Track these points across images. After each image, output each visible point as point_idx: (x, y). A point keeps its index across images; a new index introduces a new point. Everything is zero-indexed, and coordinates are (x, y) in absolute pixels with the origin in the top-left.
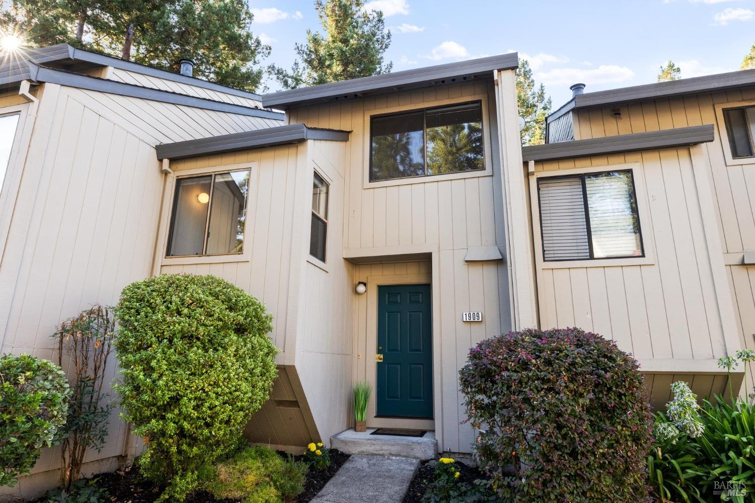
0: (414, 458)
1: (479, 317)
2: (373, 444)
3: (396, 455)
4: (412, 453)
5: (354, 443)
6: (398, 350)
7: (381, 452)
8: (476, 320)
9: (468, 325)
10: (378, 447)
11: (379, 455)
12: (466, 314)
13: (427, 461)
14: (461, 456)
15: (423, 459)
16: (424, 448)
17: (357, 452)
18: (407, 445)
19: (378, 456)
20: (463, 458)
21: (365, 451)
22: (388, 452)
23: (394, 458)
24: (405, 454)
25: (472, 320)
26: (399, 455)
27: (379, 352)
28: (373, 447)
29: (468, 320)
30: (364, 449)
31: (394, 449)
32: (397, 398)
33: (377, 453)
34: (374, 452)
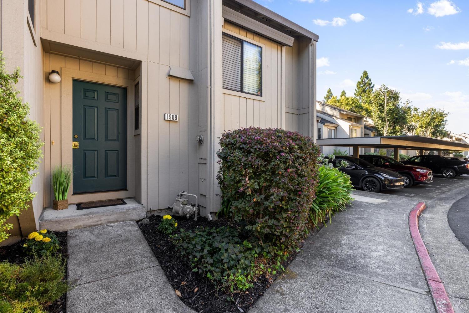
0: (130, 220)
1: (176, 118)
2: (91, 218)
3: (114, 222)
4: (129, 217)
5: (69, 220)
6: (94, 139)
7: (99, 223)
8: (174, 120)
9: (167, 123)
10: (95, 220)
11: (98, 225)
12: (168, 115)
13: (141, 220)
15: (138, 219)
16: (138, 212)
17: (73, 228)
18: (124, 212)
19: (97, 226)
21: (82, 225)
22: (106, 221)
23: (112, 224)
24: (122, 219)
25: (172, 120)
26: (117, 221)
27: (74, 139)
28: (91, 220)
29: (169, 119)
30: (81, 223)
31: (112, 218)
32: (94, 177)
33: (96, 224)
34: (93, 224)
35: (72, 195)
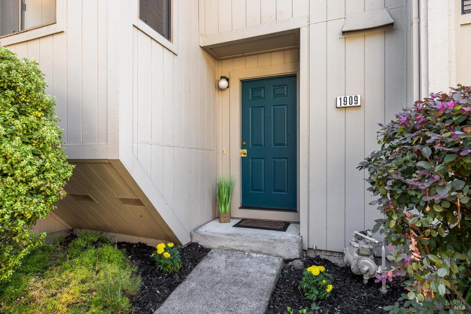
0: (277, 256)
1: (357, 100)
2: (233, 240)
3: (257, 252)
4: (274, 252)
6: (261, 145)
7: (241, 249)
8: (353, 104)
9: (343, 111)
10: (237, 243)
11: (240, 251)
12: (341, 99)
13: (291, 260)
14: (328, 254)
15: (287, 257)
16: (288, 247)
17: (217, 247)
18: (269, 243)
19: (238, 252)
20: (331, 255)
21: (225, 246)
22: (249, 249)
23: (254, 255)
24: (266, 251)
25: (348, 105)
26: (260, 252)
27: (243, 147)
28: (233, 243)
29: (343, 105)
30: (223, 244)
31: (255, 246)
32: (261, 190)
33: (238, 248)
34: (235, 248)
35: (239, 208)
